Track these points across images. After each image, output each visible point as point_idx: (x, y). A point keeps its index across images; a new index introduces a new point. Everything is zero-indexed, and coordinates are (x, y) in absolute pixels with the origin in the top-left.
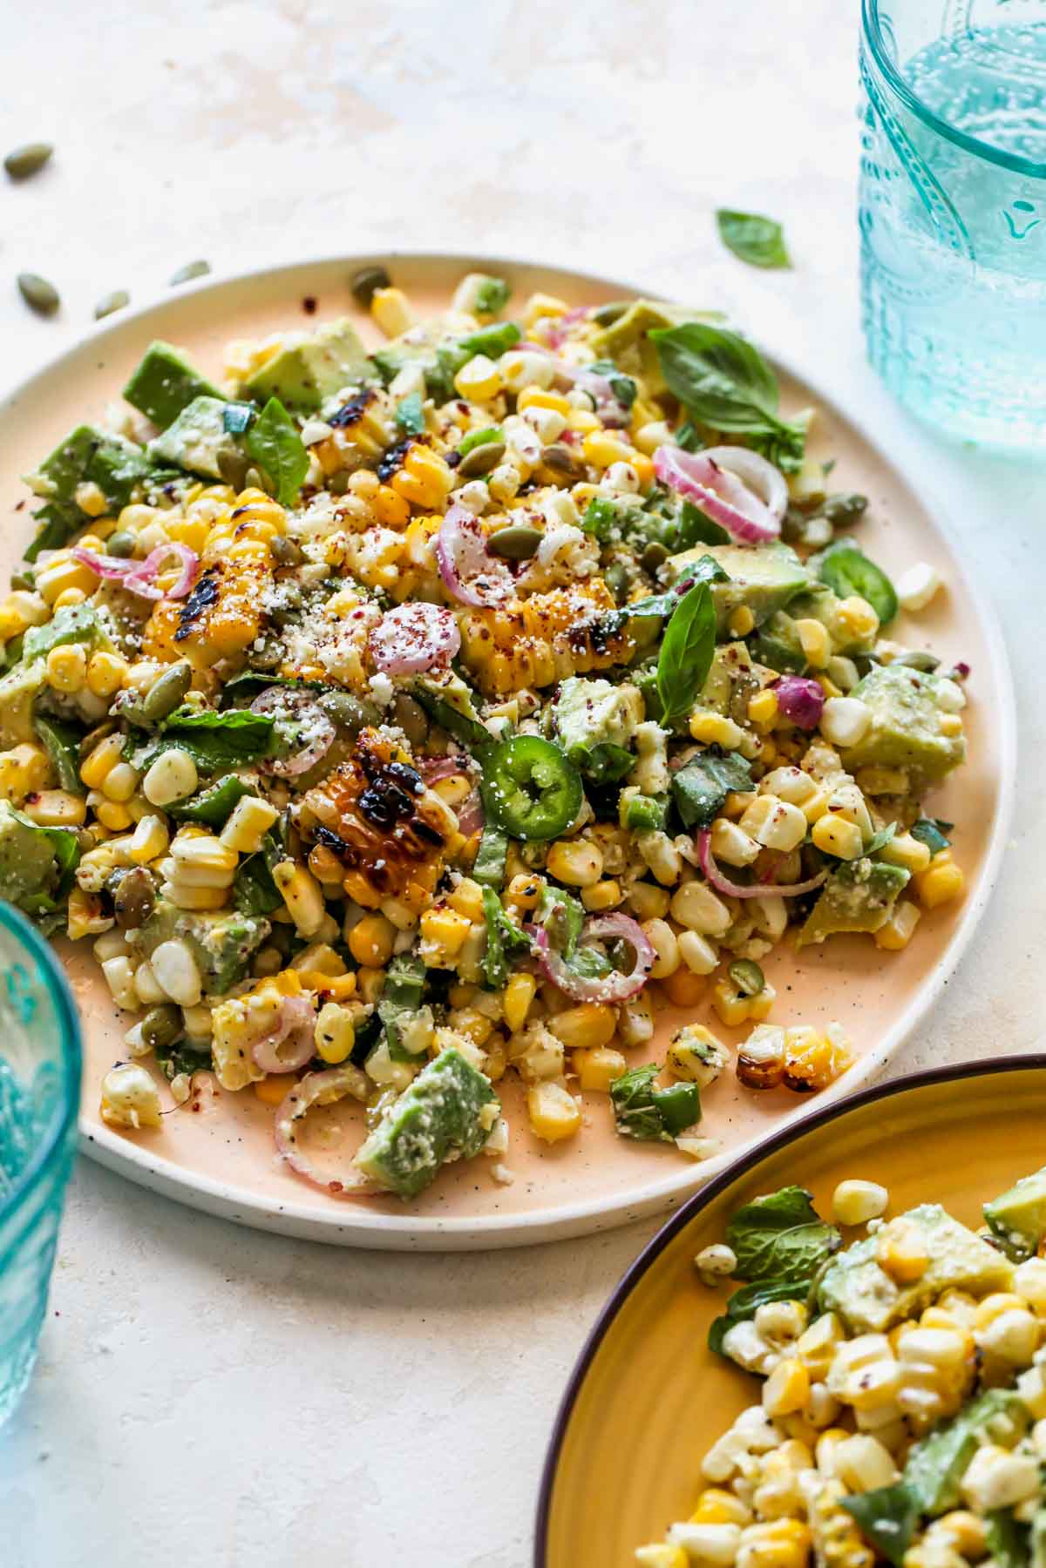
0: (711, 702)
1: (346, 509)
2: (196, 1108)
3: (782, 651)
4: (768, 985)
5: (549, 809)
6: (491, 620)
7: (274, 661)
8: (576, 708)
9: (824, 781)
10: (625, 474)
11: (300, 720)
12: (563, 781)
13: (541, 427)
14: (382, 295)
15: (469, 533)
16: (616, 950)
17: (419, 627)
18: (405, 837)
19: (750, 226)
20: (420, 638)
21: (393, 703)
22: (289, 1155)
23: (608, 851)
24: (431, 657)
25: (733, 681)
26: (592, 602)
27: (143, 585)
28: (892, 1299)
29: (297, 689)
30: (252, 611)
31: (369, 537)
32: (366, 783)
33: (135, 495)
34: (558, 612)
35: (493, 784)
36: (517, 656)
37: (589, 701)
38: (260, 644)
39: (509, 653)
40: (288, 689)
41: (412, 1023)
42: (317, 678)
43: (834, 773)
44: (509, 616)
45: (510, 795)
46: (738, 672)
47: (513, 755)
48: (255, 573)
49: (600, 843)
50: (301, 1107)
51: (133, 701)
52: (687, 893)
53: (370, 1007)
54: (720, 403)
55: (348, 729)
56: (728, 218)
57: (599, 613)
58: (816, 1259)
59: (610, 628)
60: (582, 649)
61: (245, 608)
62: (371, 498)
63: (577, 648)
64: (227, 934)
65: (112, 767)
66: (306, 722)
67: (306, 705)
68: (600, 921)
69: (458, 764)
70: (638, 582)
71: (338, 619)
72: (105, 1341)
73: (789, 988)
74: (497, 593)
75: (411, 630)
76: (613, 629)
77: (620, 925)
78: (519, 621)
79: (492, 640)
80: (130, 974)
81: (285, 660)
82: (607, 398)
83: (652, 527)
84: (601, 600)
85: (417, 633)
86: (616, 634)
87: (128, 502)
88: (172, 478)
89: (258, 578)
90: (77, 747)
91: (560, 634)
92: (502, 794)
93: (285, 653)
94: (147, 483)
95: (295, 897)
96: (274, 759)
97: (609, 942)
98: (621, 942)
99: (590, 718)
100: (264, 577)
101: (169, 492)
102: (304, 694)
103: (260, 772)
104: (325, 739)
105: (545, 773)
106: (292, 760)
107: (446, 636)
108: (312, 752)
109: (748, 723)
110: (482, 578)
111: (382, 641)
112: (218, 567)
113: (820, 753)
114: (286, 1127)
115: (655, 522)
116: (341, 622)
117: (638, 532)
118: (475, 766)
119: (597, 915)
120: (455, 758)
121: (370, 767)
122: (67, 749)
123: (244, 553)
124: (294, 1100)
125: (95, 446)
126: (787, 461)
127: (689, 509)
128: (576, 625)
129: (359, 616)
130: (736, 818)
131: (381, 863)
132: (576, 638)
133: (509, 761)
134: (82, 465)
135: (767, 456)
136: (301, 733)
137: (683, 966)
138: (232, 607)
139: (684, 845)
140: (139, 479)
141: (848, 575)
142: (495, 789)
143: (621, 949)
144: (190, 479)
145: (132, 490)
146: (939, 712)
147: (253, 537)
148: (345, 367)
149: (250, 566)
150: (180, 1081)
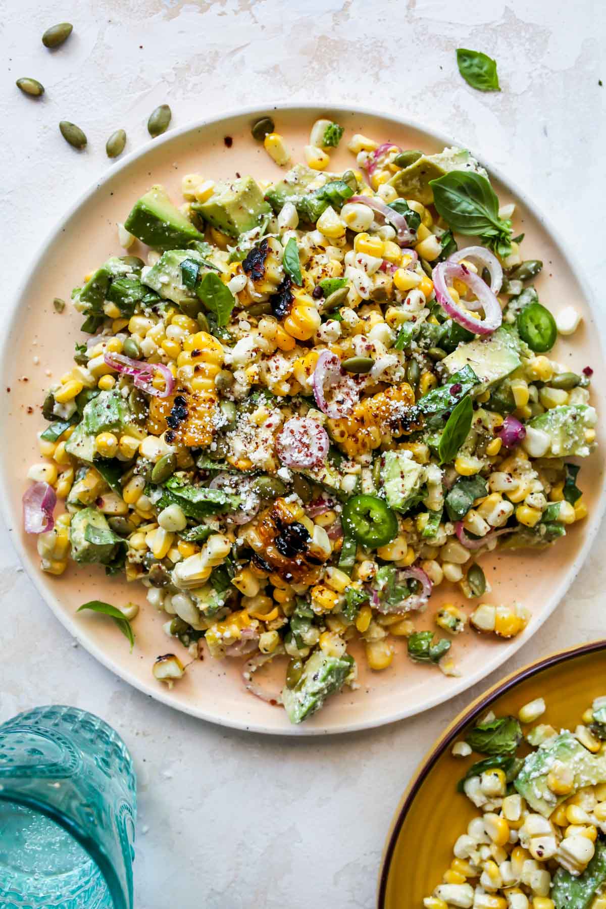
0: (466, 448)
1: (258, 348)
2: (202, 658)
3: (503, 404)
4: (487, 584)
5: (379, 532)
6: (346, 425)
7: (222, 457)
8: (394, 477)
9: (522, 476)
10: (418, 301)
11: (240, 494)
12: (388, 520)
13: (369, 268)
14: (271, 138)
15: (331, 366)
16: (412, 585)
17: (305, 440)
18: (302, 563)
19: (476, 61)
20: (306, 449)
21: (292, 481)
22: (249, 687)
23: (410, 536)
24: (313, 463)
25: (479, 435)
26: (402, 403)
27: (145, 386)
28: (554, 805)
29: (236, 474)
30: (208, 432)
31: (271, 364)
32: (279, 533)
33: (136, 312)
34: (383, 411)
35: (349, 520)
36: (360, 441)
37: (402, 473)
38: (214, 446)
39: (357, 441)
40: (232, 474)
41: (309, 634)
42: (248, 469)
43: (528, 472)
44: (356, 419)
45: (358, 524)
46: (481, 429)
47: (360, 506)
48: (207, 406)
49: (404, 533)
50: (254, 668)
51: (146, 470)
52: (449, 550)
53: (286, 620)
54: (468, 220)
55: (267, 500)
56: (463, 55)
57: (406, 409)
58: (512, 750)
59: (413, 418)
60: (397, 431)
61: (203, 430)
62: (272, 339)
63: (394, 431)
64: (210, 607)
65: (139, 497)
66: (243, 496)
67: (243, 482)
68: (404, 573)
69: (329, 507)
70: (425, 370)
71: (258, 427)
72: (167, 773)
73: (495, 568)
74: (348, 405)
75: (300, 441)
76: (415, 419)
77: (415, 573)
78: (361, 421)
79: (346, 435)
80: (161, 604)
81: (229, 455)
82: (404, 229)
83: (434, 333)
84: (407, 400)
85: (304, 444)
86: (416, 422)
87: (133, 314)
88: (156, 302)
89: (209, 408)
90: (119, 481)
91: (384, 423)
92: (354, 525)
93: (228, 451)
94: (143, 305)
95: (244, 587)
96: (227, 514)
97: (409, 581)
98: (415, 582)
99: (403, 485)
100: (213, 407)
101: (155, 310)
102: (241, 477)
103: (219, 520)
104: (254, 509)
105: (377, 514)
106: (237, 517)
107: (321, 449)
108: (247, 515)
109: (485, 456)
110: (340, 397)
111: (284, 447)
112: (185, 390)
113: (521, 461)
114: (247, 675)
115: (436, 330)
116: (259, 430)
117: (425, 338)
118: (338, 509)
119: (403, 569)
120: (327, 504)
121: (281, 526)
122: (113, 486)
123: (200, 389)
124: (250, 665)
125: (111, 280)
126: (502, 251)
127: (455, 325)
128: (393, 418)
129: (269, 426)
130: (476, 508)
131: (289, 575)
132: (393, 425)
133: (358, 509)
134: (105, 291)
135: (492, 250)
136: (241, 504)
137: (445, 579)
138: (196, 431)
139: (450, 528)
140: (138, 302)
141: (532, 320)
142: (350, 523)
143: (415, 585)
144: (167, 303)
145: (134, 309)
146: (585, 429)
147: (205, 376)
148: (251, 211)
149: (204, 401)
150: (192, 648)
